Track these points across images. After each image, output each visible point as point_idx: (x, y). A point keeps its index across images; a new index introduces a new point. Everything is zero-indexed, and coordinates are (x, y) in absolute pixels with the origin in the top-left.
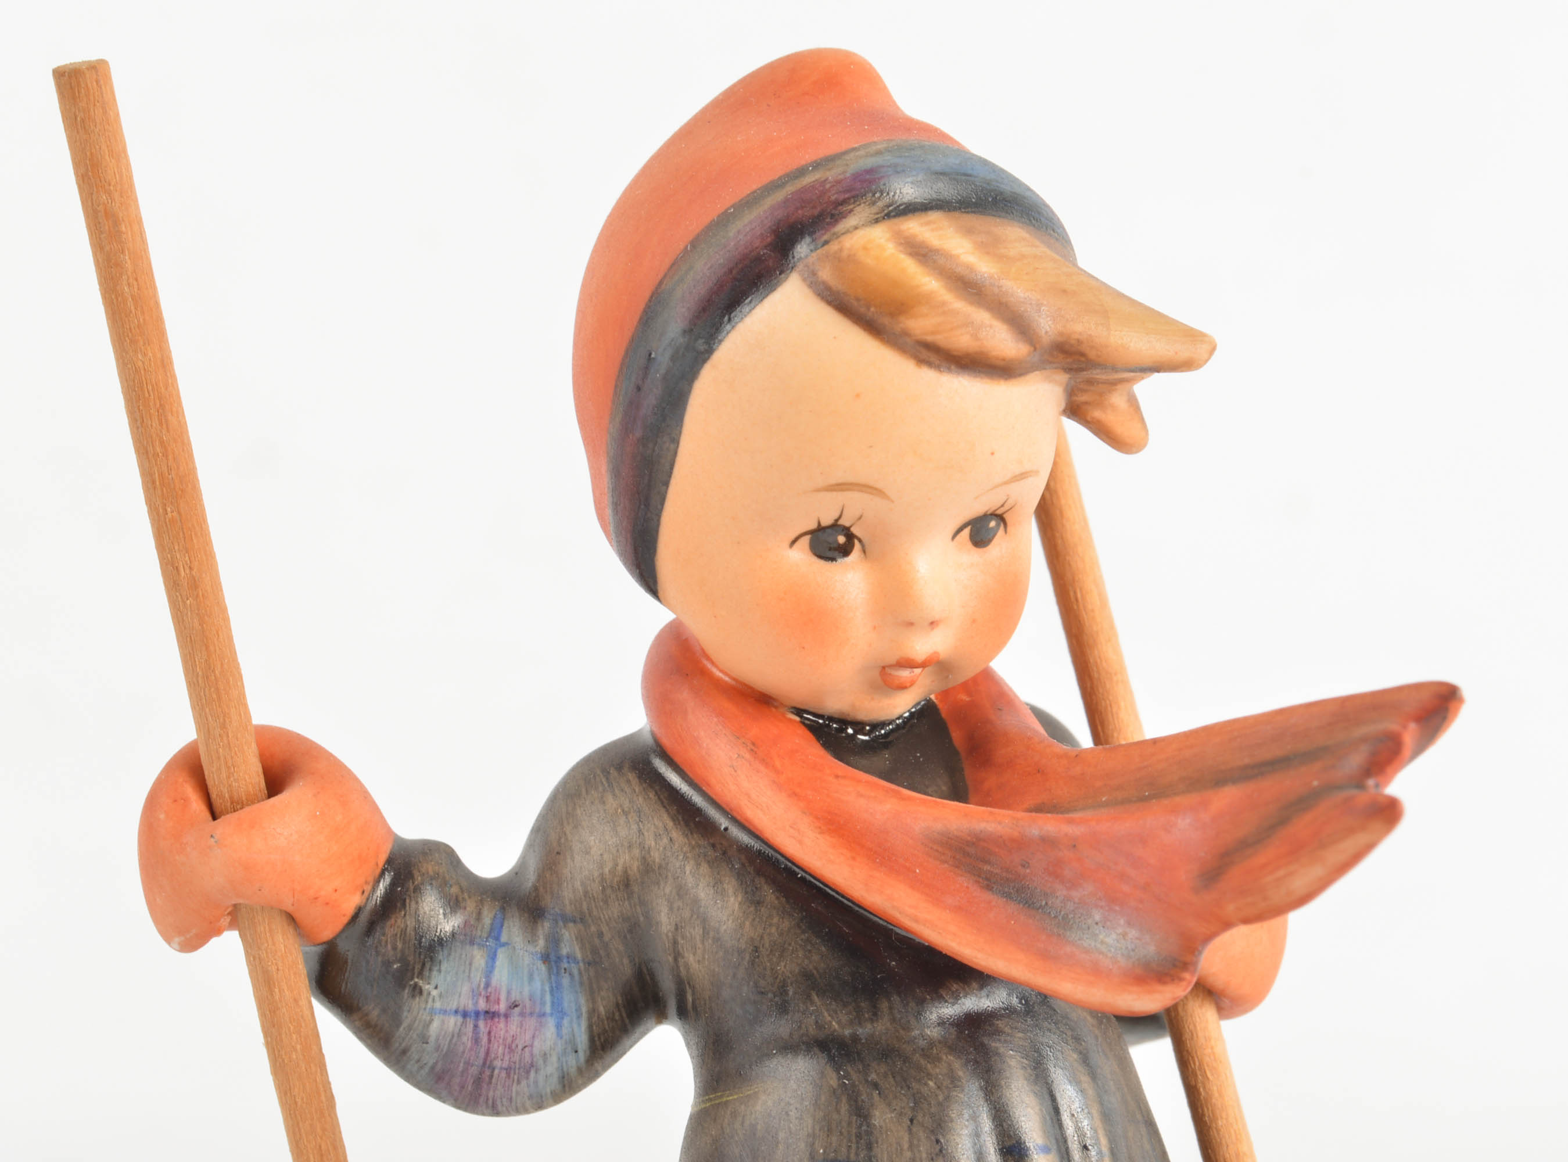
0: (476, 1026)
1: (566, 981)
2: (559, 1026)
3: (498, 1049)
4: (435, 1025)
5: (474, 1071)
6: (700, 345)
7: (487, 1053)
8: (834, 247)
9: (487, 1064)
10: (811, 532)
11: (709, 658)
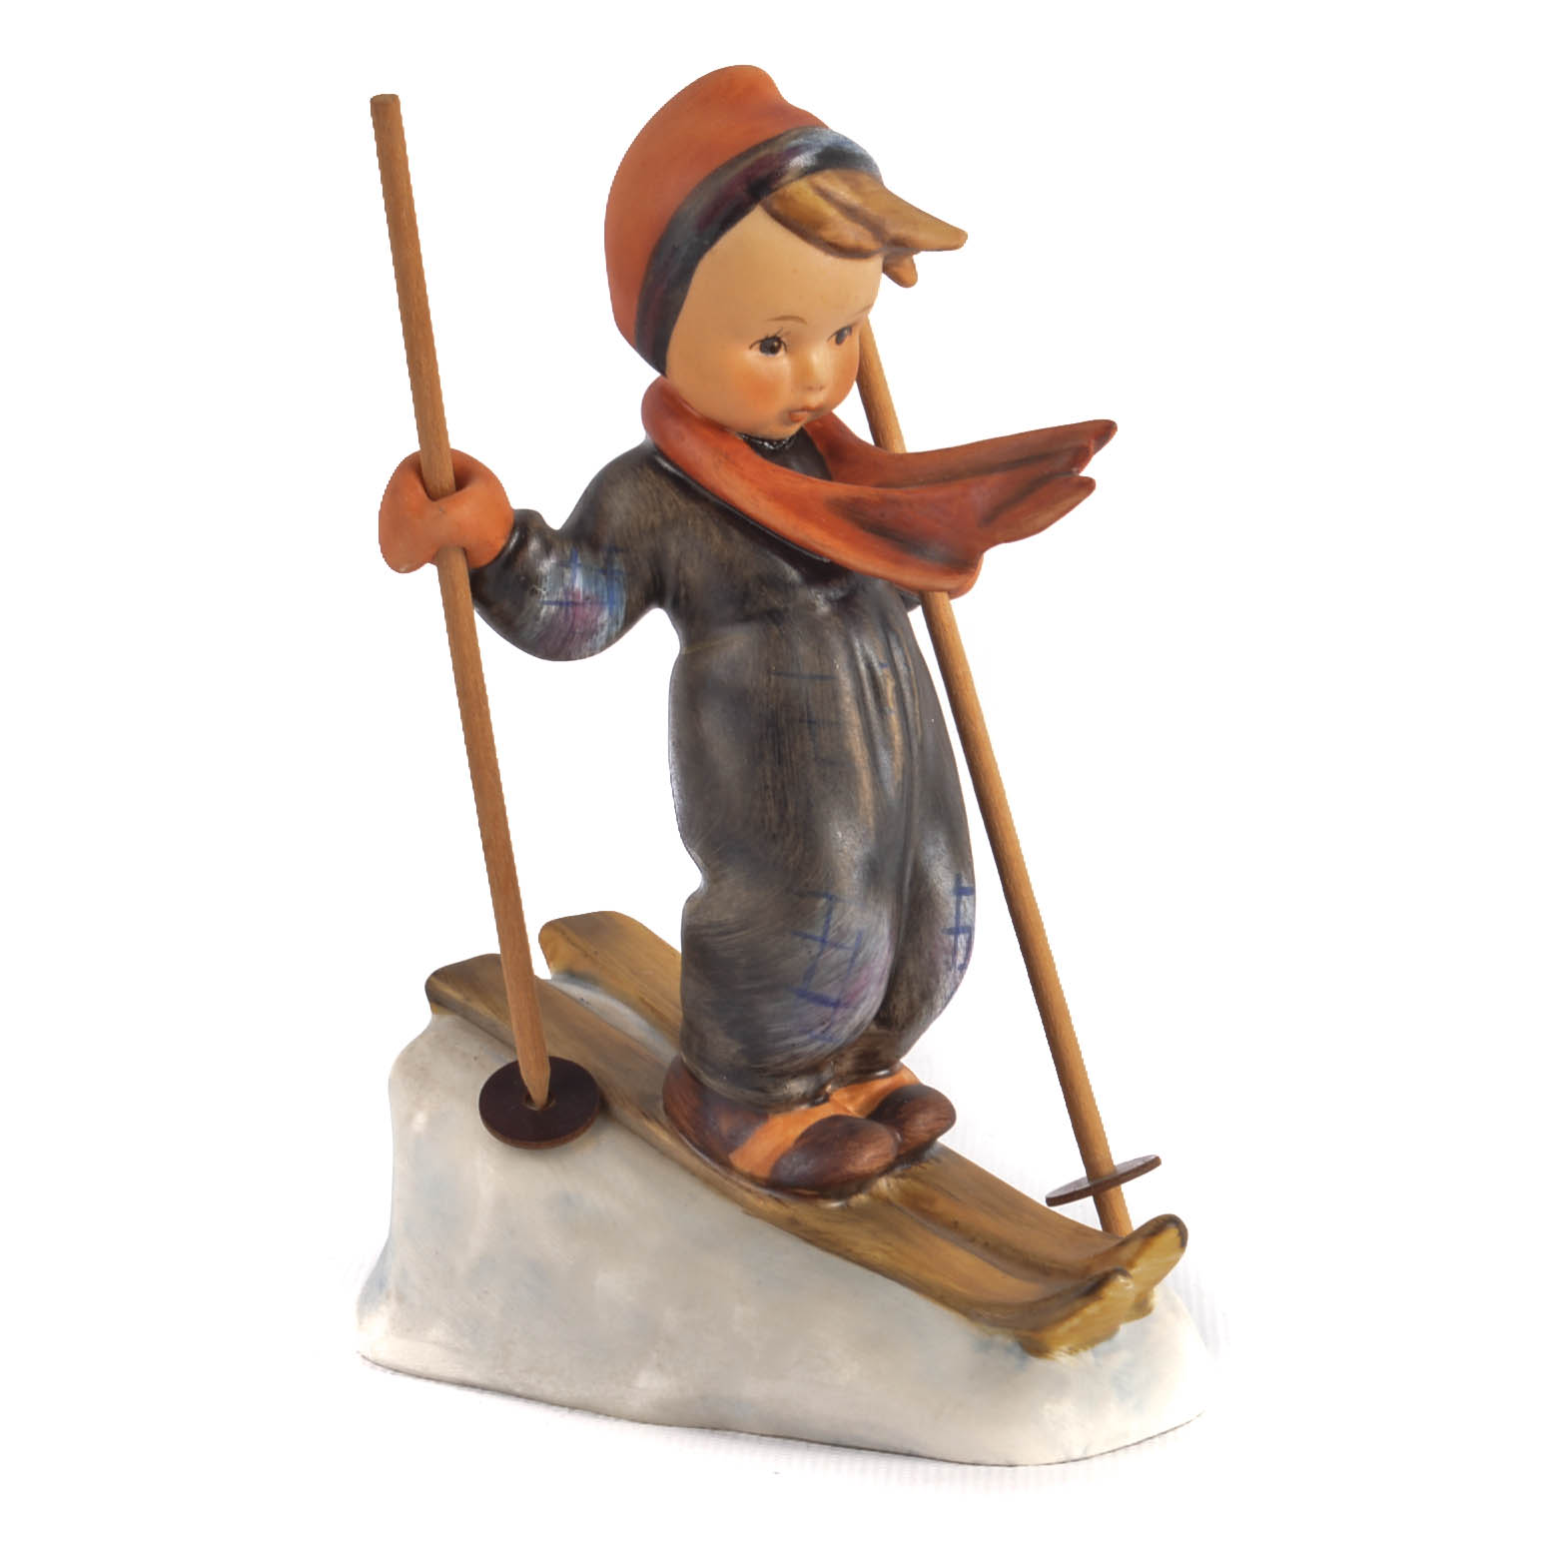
0: (567, 611)
1: (616, 584)
2: (611, 609)
3: (578, 622)
4: (543, 612)
5: (563, 635)
6: (707, 242)
7: (573, 624)
8: (780, 192)
9: (572, 631)
10: (762, 341)
11: (686, 403)
